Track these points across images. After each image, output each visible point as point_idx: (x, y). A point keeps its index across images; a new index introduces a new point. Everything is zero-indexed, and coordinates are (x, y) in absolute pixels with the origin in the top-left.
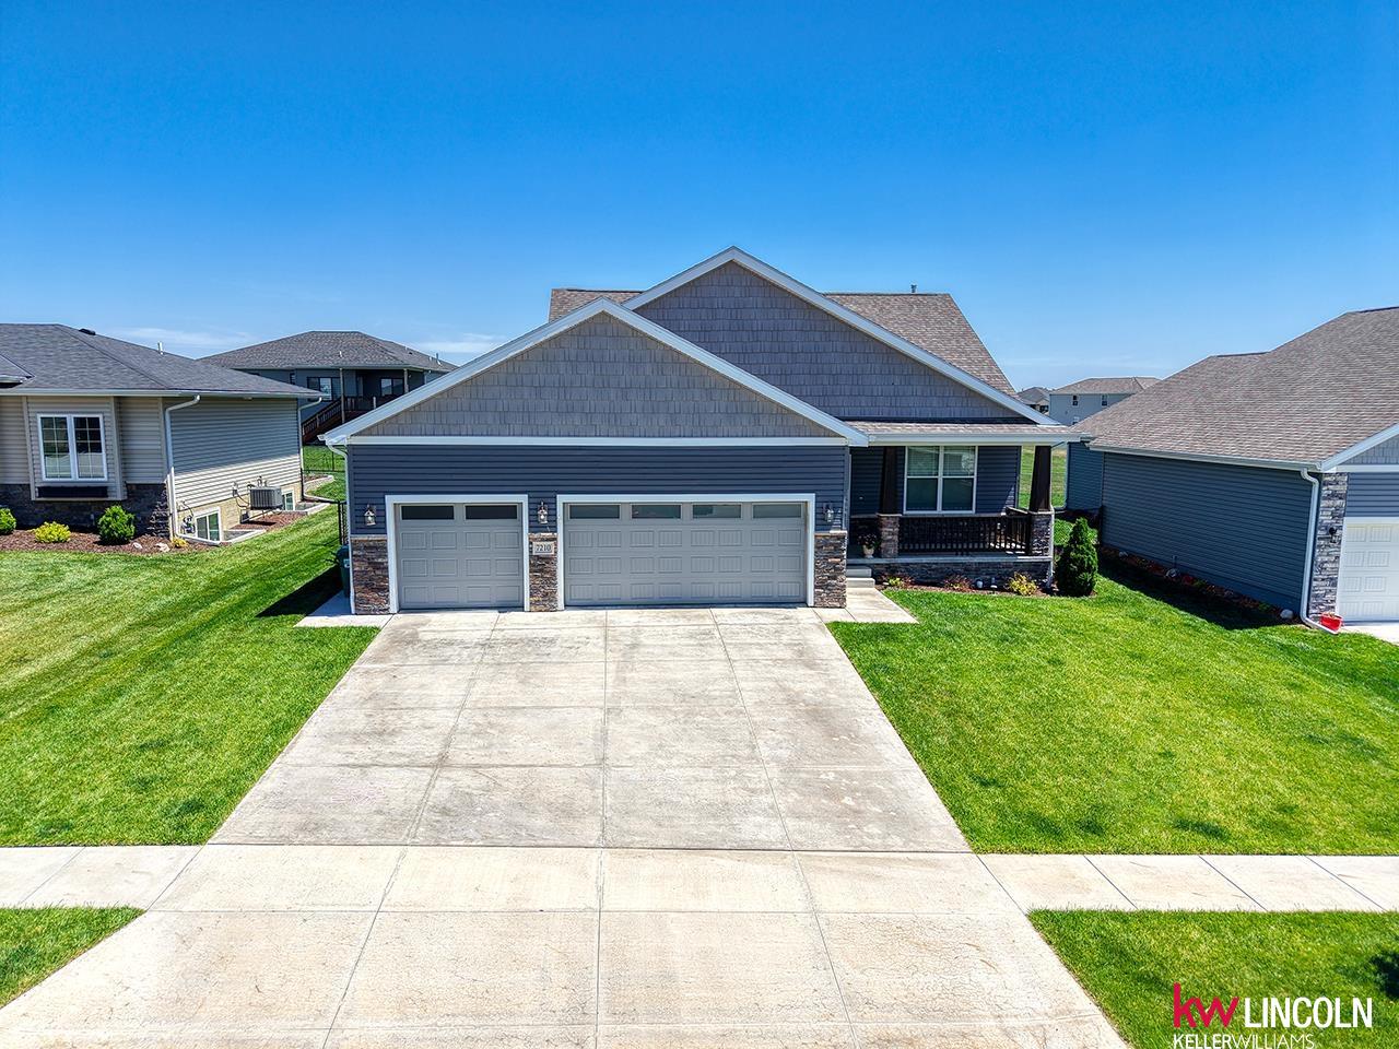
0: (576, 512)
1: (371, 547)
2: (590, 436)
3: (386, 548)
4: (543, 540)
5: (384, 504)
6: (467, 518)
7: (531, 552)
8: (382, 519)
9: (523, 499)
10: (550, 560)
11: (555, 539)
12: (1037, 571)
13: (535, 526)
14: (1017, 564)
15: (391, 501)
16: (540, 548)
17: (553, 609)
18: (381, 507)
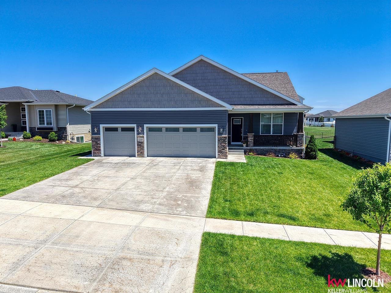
0: (150, 130)
1: (96, 139)
2: (153, 108)
3: (100, 139)
4: (140, 137)
5: (100, 127)
6: (122, 131)
7: (137, 140)
8: (99, 131)
9: (134, 126)
10: (142, 143)
11: (144, 137)
12: (299, 152)
13: (138, 134)
14: (292, 150)
15: (102, 126)
16: (140, 139)
17: (143, 157)
18: (99, 128)
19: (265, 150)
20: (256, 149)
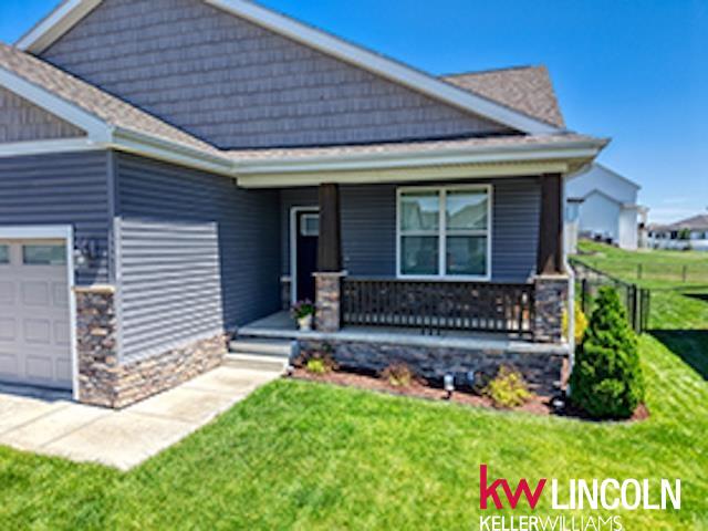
19: (384, 348)
20: (350, 342)
